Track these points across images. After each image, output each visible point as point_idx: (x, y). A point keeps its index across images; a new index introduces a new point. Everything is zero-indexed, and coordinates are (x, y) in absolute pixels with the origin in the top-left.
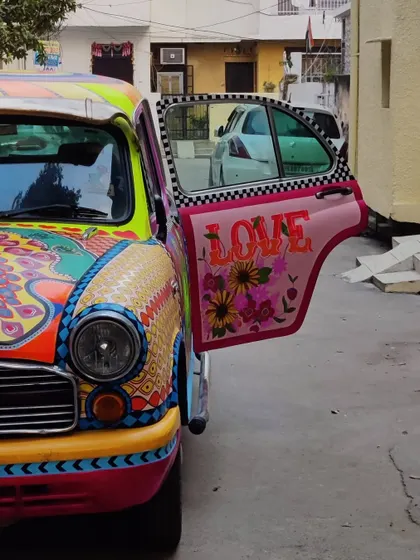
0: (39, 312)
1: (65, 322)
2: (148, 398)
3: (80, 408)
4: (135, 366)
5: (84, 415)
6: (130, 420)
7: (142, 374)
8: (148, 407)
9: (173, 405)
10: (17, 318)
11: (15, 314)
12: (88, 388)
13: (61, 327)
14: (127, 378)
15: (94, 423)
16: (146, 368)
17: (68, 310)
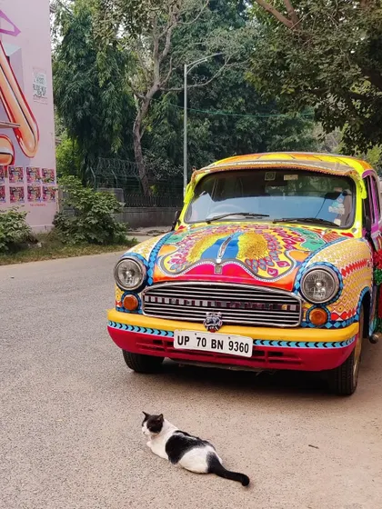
0: (288, 265)
1: (301, 270)
2: (340, 314)
3: (302, 315)
4: (334, 297)
5: (304, 320)
6: (329, 325)
7: (338, 301)
8: (340, 319)
9: (355, 321)
10: (276, 267)
11: (276, 264)
12: (309, 306)
13: (298, 273)
14: (329, 303)
15: (310, 325)
16: (341, 298)
17: (304, 265)
